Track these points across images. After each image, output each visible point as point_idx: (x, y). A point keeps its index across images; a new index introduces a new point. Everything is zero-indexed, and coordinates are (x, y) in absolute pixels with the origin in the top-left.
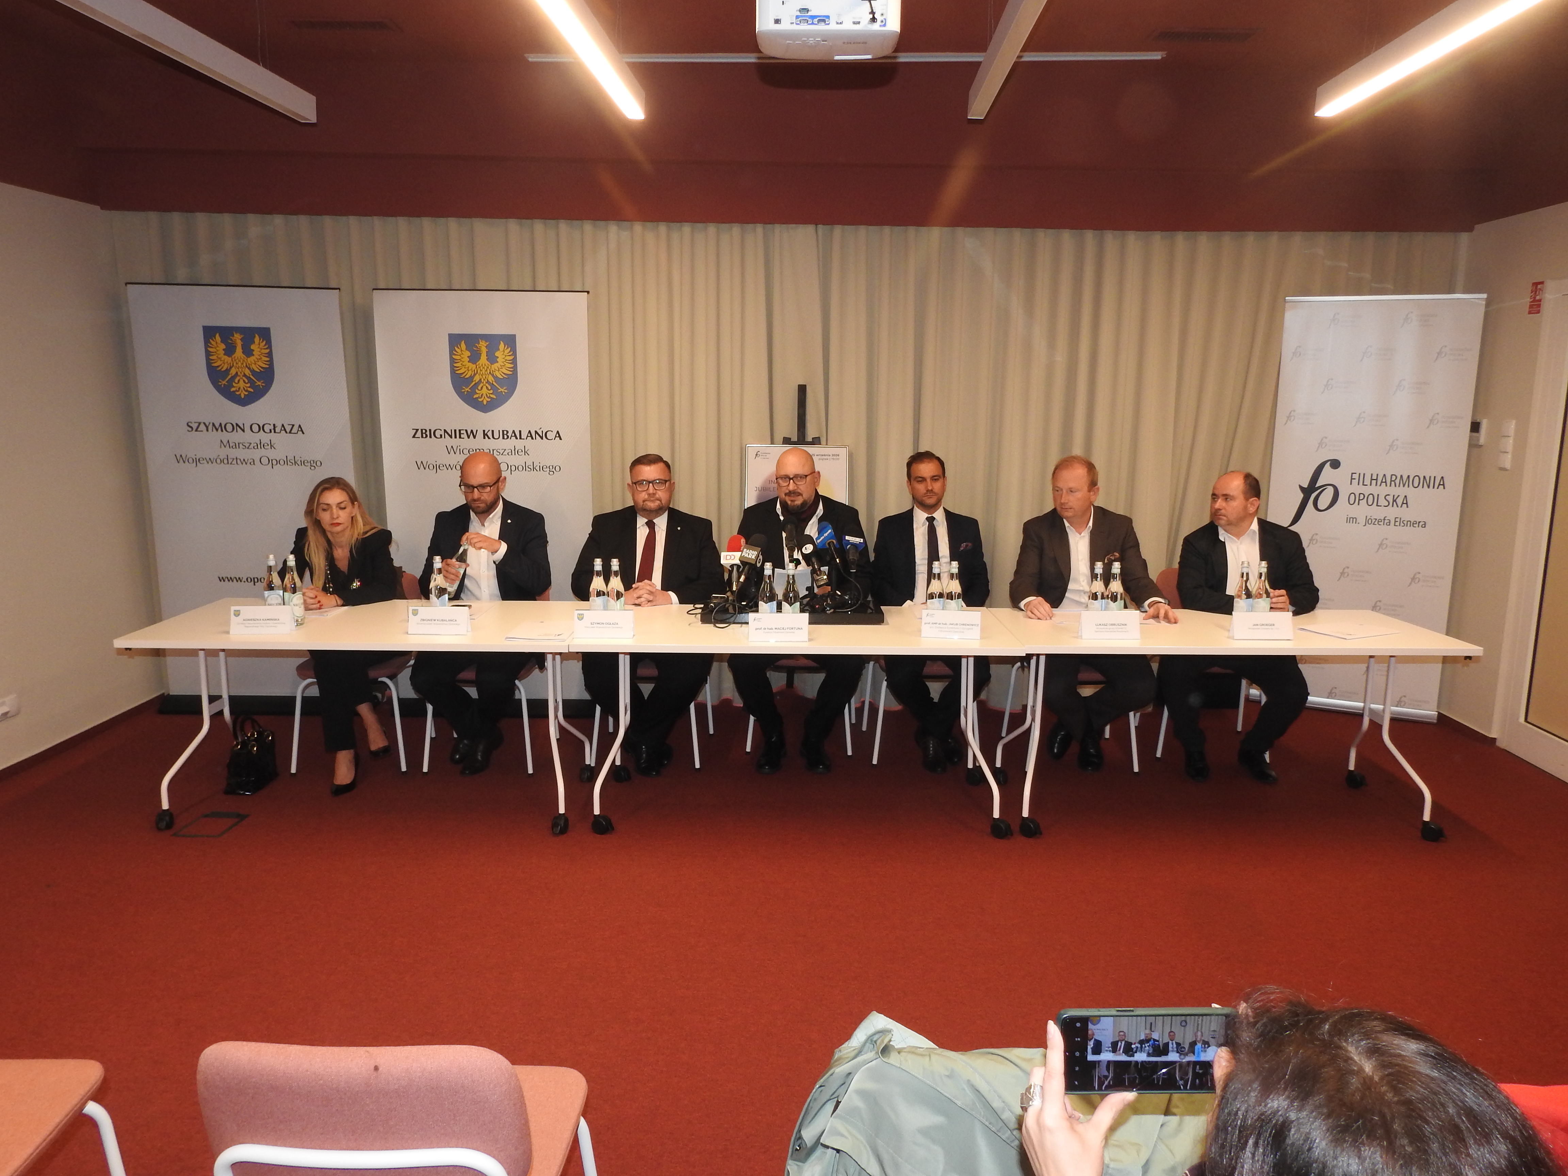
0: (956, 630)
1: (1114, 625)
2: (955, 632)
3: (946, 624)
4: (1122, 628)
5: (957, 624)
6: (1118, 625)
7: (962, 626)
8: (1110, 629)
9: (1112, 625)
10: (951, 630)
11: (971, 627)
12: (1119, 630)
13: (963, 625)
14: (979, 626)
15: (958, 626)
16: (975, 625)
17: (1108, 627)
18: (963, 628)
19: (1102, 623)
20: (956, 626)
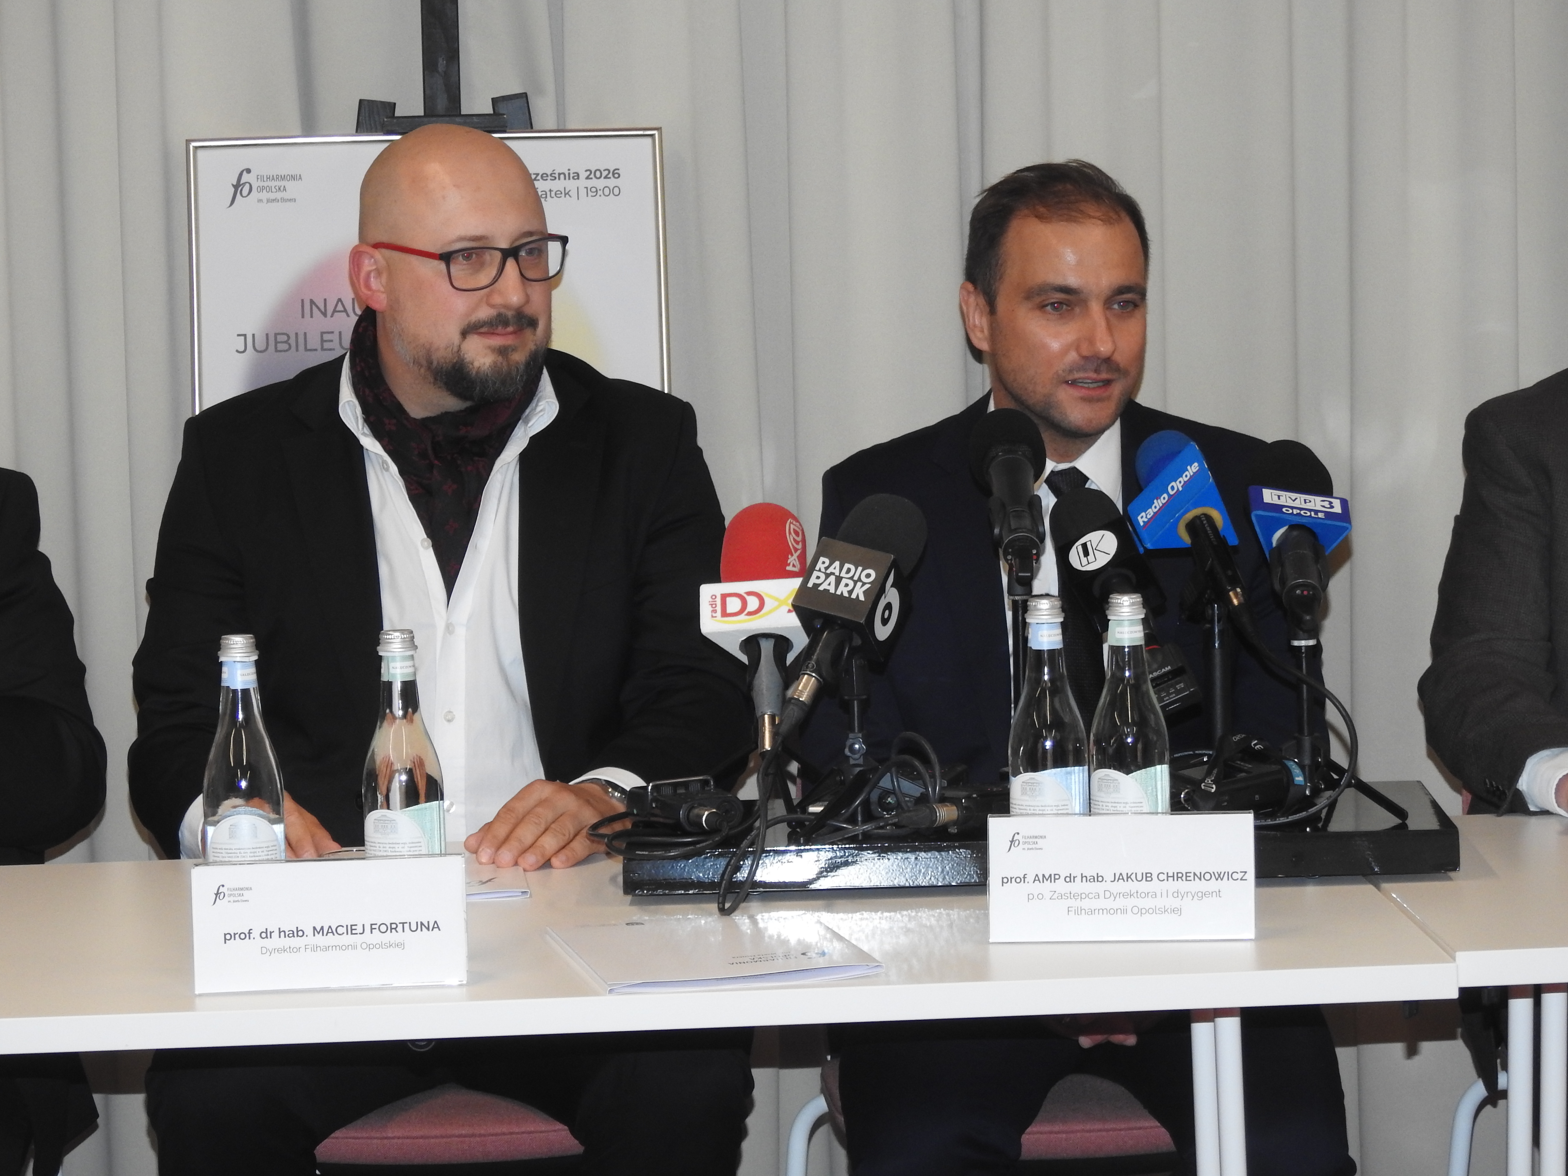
0: (1147, 903)
2: (1141, 911)
3: (1098, 878)
5: (1148, 877)
7: (1173, 885)
10: (1120, 903)
11: (1210, 885)
13: (1177, 876)
14: (1250, 875)
15: (1154, 886)
16: (1231, 875)
18: (1177, 894)
20: (1144, 886)
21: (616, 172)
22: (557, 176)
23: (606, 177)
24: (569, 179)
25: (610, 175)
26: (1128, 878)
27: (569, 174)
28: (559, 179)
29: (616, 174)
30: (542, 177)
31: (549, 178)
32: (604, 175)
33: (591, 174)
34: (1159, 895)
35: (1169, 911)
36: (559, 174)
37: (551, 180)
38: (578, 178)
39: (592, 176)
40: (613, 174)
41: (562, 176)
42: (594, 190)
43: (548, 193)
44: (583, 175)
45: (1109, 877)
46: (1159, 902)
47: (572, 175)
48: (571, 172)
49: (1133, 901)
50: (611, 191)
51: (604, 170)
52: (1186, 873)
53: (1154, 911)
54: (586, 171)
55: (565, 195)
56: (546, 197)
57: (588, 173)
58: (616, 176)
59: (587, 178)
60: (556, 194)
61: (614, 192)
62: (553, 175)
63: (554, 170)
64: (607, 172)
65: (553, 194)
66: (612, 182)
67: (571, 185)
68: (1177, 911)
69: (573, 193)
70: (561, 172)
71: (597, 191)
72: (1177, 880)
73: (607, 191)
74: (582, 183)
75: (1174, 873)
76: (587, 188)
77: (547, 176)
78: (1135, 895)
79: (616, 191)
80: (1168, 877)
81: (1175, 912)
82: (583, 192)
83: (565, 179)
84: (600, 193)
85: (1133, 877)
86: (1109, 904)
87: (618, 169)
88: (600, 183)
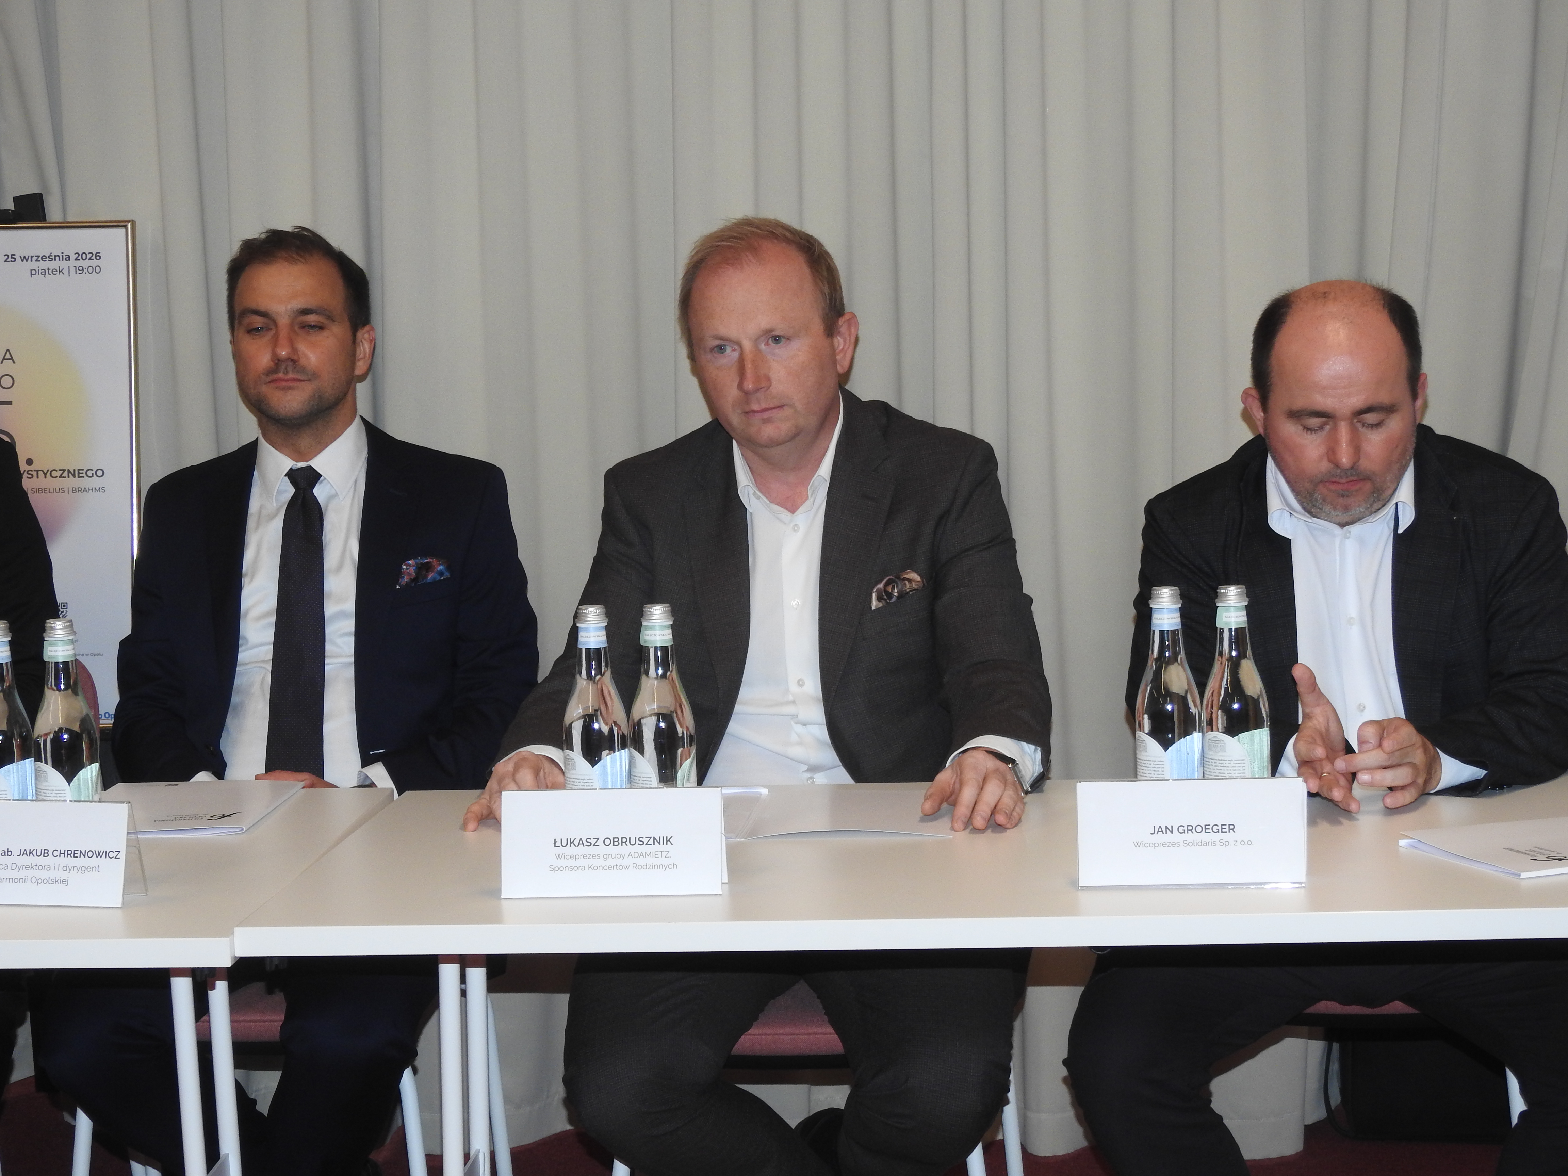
0: (43, 874)
1: (624, 841)
2: (38, 881)
3: (8, 853)
4: (654, 855)
5: (45, 853)
6: (640, 841)
7: (63, 860)
8: (607, 857)
9: (615, 842)
10: (23, 873)
11: (94, 862)
12: (641, 861)
13: (68, 853)
14: (122, 855)
15: (50, 860)
16: (107, 854)
17: (602, 849)
18: (66, 868)
19: (576, 836)
20: (42, 860)
21: (98, 254)
22: (53, 257)
23: (90, 259)
24: (63, 260)
25: (93, 257)
26: (30, 853)
27: (63, 256)
28: (55, 260)
29: (97, 256)
30: (42, 258)
31: (48, 259)
32: (88, 257)
33: (79, 256)
34: (52, 868)
35: (59, 881)
36: (55, 256)
37: (49, 260)
38: (69, 260)
39: (80, 258)
40: (96, 256)
41: (57, 258)
42: (81, 268)
43: (47, 271)
44: (73, 257)
45: (16, 852)
46: (52, 874)
47: (64, 257)
48: (64, 255)
49: (31, 873)
50: (94, 270)
51: (89, 253)
52: (75, 851)
53: (48, 881)
54: (75, 254)
55: (60, 272)
56: (45, 274)
57: (77, 255)
58: (98, 258)
59: (76, 259)
60: (52, 272)
61: (97, 270)
62: (51, 257)
63: (51, 253)
64: (91, 255)
65: (50, 271)
66: (94, 263)
67: (64, 264)
68: (64, 882)
69: (66, 271)
70: (56, 255)
71: (83, 270)
72: (67, 857)
73: (90, 270)
74: (72, 263)
75: (65, 851)
76: (75, 267)
77: (46, 258)
78: (34, 867)
79: (98, 270)
80: (60, 853)
81: (64, 883)
82: (72, 270)
83: (59, 260)
84: (85, 271)
85: (34, 853)
86: (14, 874)
87: (99, 253)
88: (85, 264)
